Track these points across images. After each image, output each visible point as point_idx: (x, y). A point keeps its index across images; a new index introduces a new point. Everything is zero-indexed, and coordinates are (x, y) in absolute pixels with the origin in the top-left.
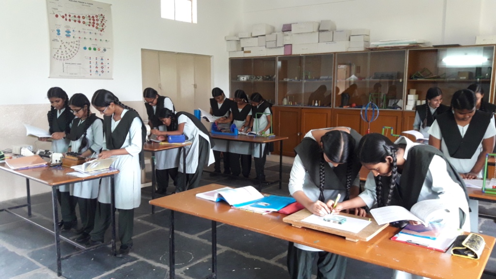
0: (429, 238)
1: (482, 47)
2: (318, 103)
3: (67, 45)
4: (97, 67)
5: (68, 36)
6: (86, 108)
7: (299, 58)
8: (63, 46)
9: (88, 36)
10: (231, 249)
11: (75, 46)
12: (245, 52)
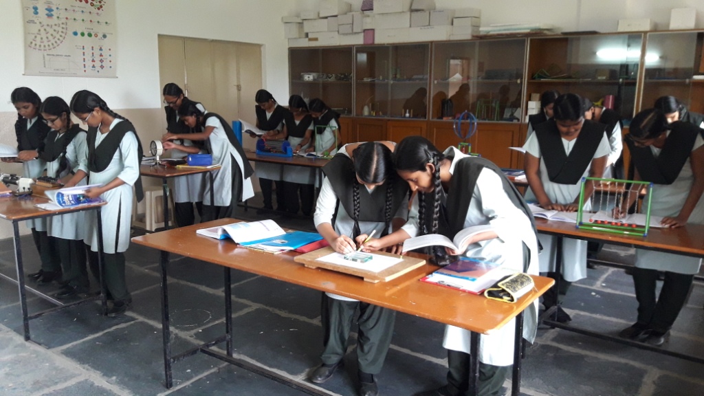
0: (467, 279)
1: (627, 36)
2: (409, 113)
3: (48, 29)
4: (93, 61)
5: (50, 16)
6: (64, 116)
7: (384, 49)
8: (42, 30)
9: (79, 16)
10: (265, 307)
11: (60, 30)
12: (310, 40)
